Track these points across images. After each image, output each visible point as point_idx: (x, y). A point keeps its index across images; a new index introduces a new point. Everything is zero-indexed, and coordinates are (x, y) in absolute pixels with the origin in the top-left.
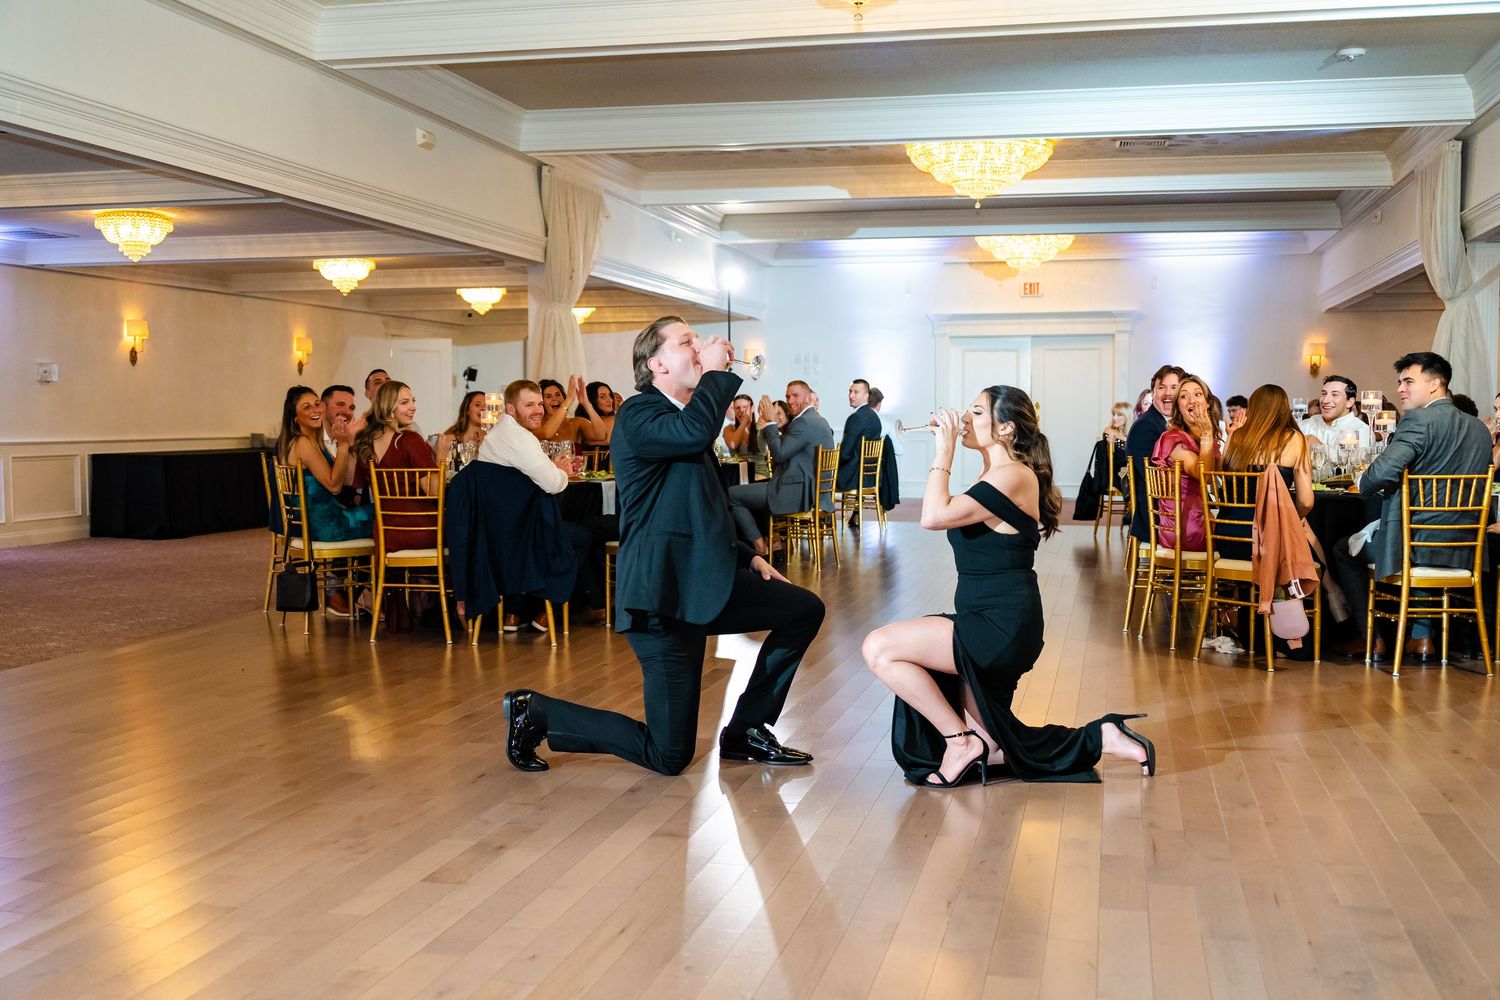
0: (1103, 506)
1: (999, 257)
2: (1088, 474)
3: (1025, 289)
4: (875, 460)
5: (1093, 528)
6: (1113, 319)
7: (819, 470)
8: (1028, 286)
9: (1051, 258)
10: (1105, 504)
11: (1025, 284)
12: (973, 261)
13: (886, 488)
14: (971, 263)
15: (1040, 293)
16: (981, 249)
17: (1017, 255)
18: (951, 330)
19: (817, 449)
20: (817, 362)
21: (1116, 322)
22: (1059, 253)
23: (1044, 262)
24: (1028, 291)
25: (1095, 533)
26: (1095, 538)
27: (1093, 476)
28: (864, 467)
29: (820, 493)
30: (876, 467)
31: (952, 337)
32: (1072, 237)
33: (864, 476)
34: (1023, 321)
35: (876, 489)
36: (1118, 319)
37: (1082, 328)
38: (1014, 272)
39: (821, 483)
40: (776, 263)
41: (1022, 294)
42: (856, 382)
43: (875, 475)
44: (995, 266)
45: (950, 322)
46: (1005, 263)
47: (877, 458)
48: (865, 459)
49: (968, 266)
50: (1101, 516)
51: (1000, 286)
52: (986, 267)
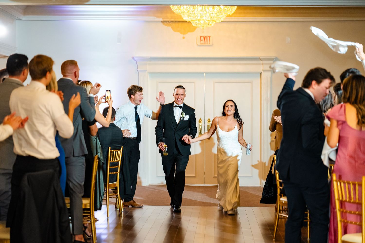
1: (185, 18)
3: (201, 40)
4: (116, 164)
6: (261, 62)
8: (202, 38)
9: (222, 20)
11: (201, 37)
12: (164, 20)
13: (123, 182)
14: (162, 21)
15: (211, 44)
16: (173, 12)
17: (199, 18)
18: (150, 68)
21: (263, 64)
22: (228, 16)
23: (216, 23)
24: (203, 42)
28: (110, 169)
30: (118, 168)
31: (150, 73)
32: (236, 7)
33: (110, 174)
34: (199, 62)
35: (117, 183)
36: (264, 62)
37: (239, 67)
38: (195, 28)
40: (24, 18)
41: (199, 44)
43: (117, 174)
44: (180, 24)
45: (148, 62)
46: (190, 22)
47: (118, 162)
48: (110, 163)
49: (161, 23)
51: (184, 38)
52: (174, 24)
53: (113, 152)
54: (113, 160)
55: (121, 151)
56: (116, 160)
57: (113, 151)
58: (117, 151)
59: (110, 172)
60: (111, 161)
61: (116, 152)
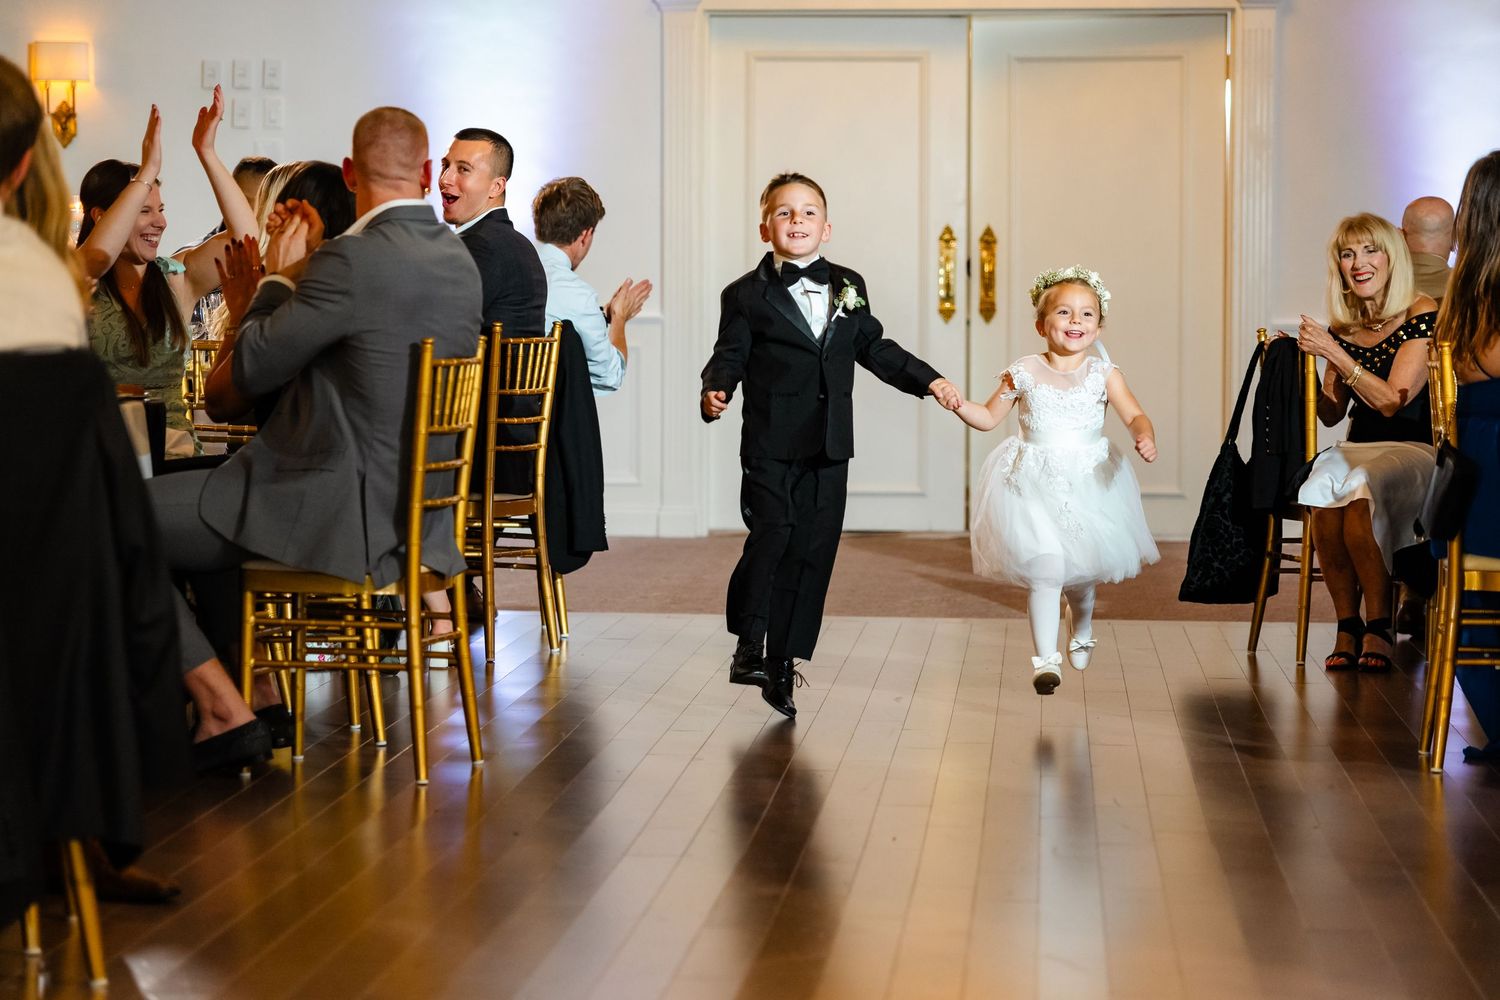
0: (1277, 556)
2: (1229, 449)
5: (1246, 627)
7: (423, 428)
10: (1286, 548)
13: (561, 498)
19: (416, 353)
20: (274, 88)
25: (1253, 645)
26: (1253, 660)
27: (1245, 451)
28: (501, 427)
29: (426, 510)
30: (537, 426)
33: (498, 454)
35: (536, 501)
39: (428, 472)
42: (466, 135)
47: (541, 397)
48: (502, 398)
50: (1273, 589)
53: (516, 347)
54: (513, 386)
55: (556, 345)
56: (531, 386)
57: (512, 340)
58: (532, 345)
59: (498, 442)
60: (502, 391)
61: (527, 347)
